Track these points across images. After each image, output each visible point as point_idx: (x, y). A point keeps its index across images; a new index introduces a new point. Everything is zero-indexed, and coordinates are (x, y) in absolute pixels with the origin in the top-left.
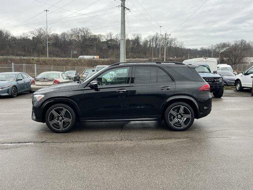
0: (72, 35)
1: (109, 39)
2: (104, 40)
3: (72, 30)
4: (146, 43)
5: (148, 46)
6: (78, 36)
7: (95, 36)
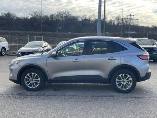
0: (58, 16)
1: (84, 19)
2: (80, 20)
3: (58, 12)
4: (111, 21)
5: (112, 24)
6: (62, 17)
7: (74, 17)
